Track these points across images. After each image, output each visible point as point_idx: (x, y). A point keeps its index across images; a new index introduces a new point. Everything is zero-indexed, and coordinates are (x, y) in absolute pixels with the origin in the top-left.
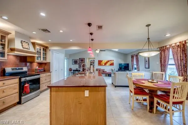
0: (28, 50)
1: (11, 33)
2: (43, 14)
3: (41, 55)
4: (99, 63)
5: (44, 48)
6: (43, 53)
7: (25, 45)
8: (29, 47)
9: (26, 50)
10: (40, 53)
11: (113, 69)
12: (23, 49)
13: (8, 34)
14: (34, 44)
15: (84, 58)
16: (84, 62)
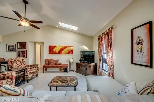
4: (50, 51)
11: (71, 60)
15: (26, 43)
16: (26, 49)
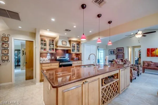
0: (66, 46)
1: (56, 38)
2: (53, 20)
3: (75, 48)
5: (77, 43)
6: (77, 47)
7: (64, 43)
8: (66, 44)
9: (64, 46)
10: (75, 46)
12: (62, 46)
13: (55, 38)
14: (70, 41)
15: (123, 48)
16: (123, 52)
